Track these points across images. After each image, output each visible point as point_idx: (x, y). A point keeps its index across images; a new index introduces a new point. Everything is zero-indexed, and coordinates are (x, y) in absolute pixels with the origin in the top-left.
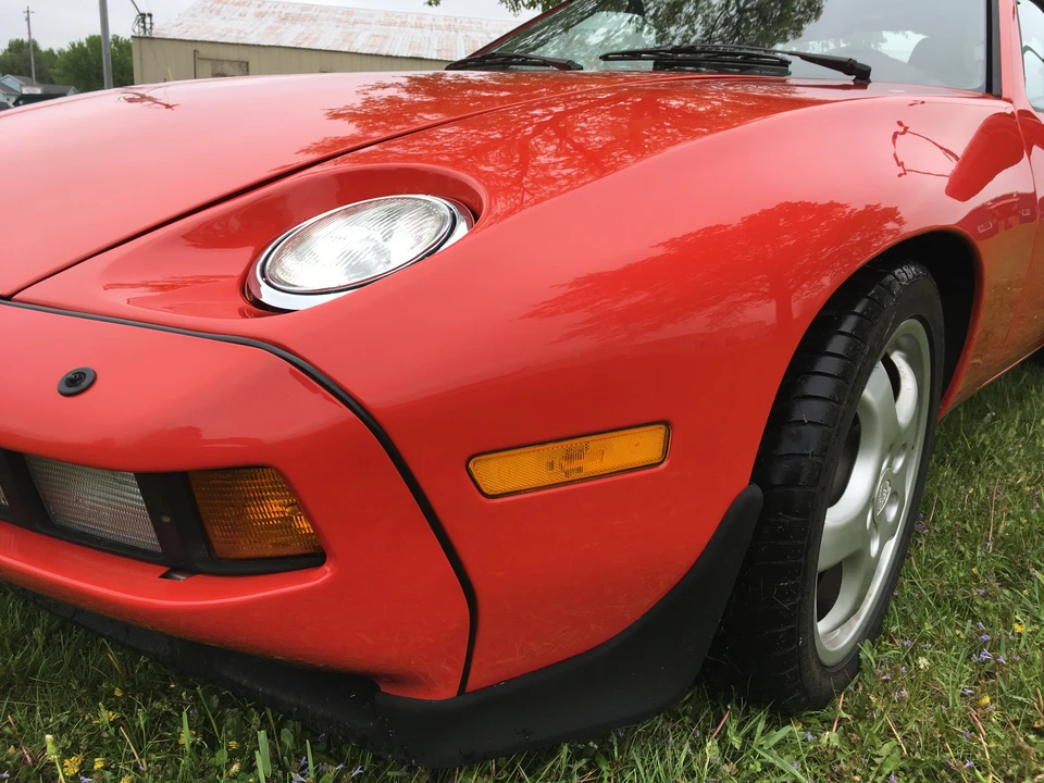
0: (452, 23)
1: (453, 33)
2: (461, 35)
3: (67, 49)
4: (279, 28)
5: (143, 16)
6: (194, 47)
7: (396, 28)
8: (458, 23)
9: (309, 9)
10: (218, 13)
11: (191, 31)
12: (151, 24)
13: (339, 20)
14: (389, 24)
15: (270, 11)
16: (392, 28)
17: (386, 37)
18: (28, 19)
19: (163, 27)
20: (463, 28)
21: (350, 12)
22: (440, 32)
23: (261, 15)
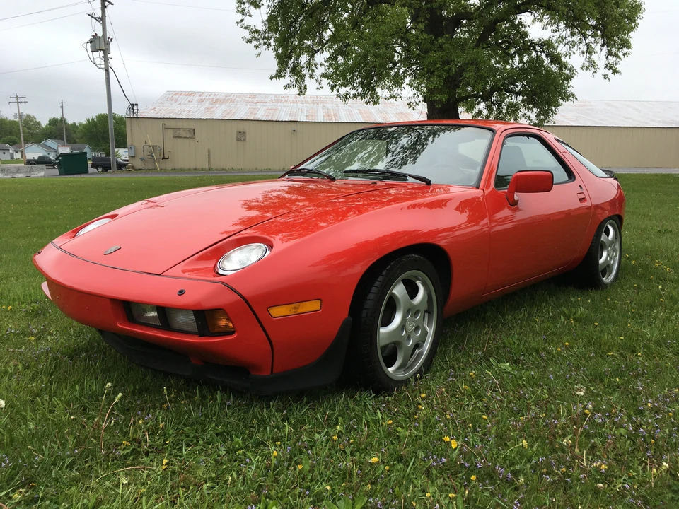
0: (315, 99)
1: (315, 105)
2: (320, 105)
3: (84, 123)
4: (212, 108)
5: (132, 105)
6: (162, 122)
7: (282, 104)
8: (319, 99)
9: (230, 96)
10: (176, 100)
11: (161, 112)
12: (137, 109)
13: (247, 101)
14: (277, 102)
15: (207, 98)
16: (279, 104)
17: (276, 110)
18: (62, 107)
19: (144, 112)
20: (322, 102)
21: (254, 96)
22: (308, 105)
23: (202, 101)
